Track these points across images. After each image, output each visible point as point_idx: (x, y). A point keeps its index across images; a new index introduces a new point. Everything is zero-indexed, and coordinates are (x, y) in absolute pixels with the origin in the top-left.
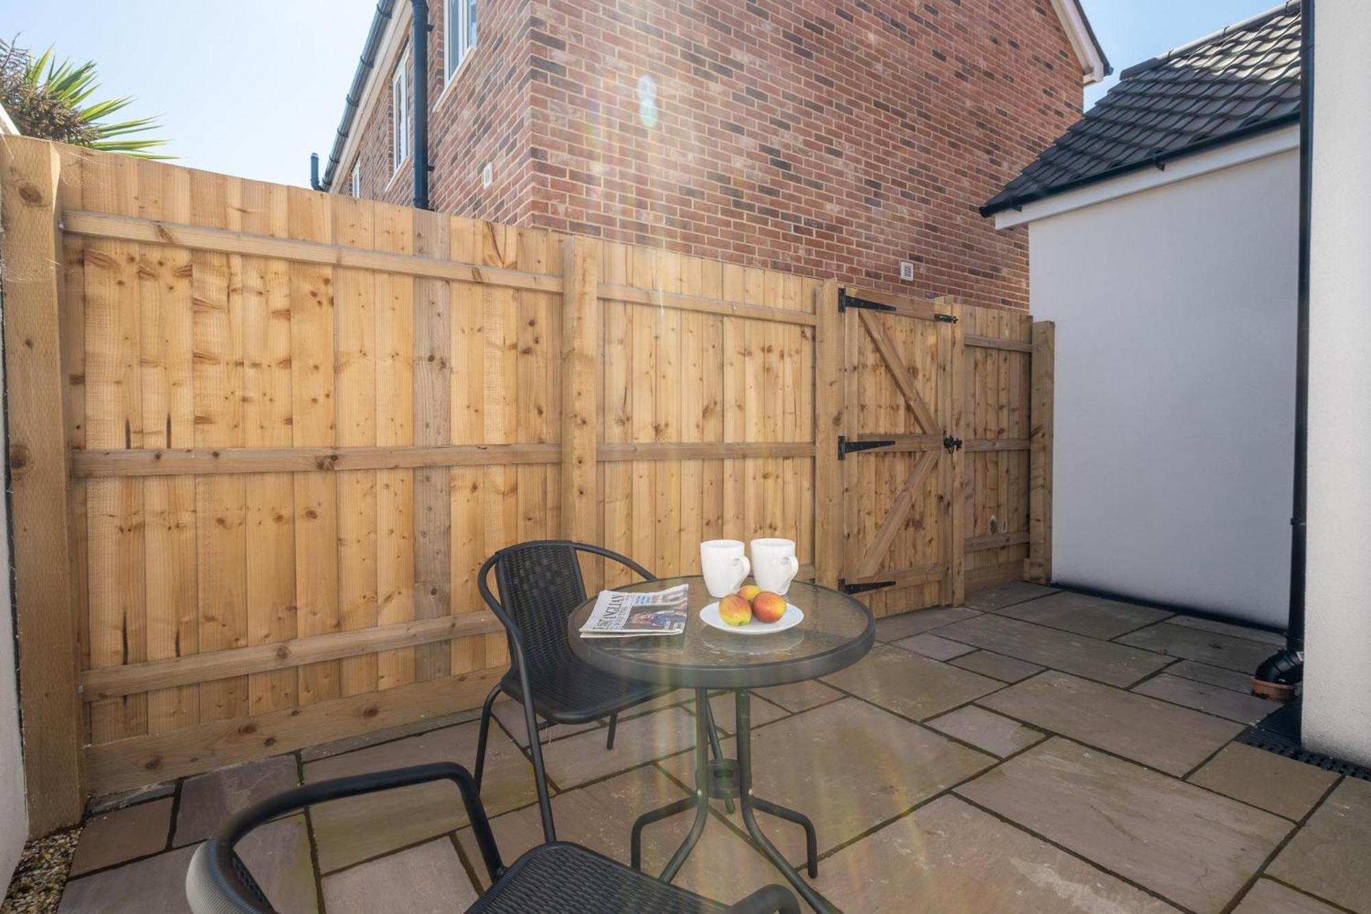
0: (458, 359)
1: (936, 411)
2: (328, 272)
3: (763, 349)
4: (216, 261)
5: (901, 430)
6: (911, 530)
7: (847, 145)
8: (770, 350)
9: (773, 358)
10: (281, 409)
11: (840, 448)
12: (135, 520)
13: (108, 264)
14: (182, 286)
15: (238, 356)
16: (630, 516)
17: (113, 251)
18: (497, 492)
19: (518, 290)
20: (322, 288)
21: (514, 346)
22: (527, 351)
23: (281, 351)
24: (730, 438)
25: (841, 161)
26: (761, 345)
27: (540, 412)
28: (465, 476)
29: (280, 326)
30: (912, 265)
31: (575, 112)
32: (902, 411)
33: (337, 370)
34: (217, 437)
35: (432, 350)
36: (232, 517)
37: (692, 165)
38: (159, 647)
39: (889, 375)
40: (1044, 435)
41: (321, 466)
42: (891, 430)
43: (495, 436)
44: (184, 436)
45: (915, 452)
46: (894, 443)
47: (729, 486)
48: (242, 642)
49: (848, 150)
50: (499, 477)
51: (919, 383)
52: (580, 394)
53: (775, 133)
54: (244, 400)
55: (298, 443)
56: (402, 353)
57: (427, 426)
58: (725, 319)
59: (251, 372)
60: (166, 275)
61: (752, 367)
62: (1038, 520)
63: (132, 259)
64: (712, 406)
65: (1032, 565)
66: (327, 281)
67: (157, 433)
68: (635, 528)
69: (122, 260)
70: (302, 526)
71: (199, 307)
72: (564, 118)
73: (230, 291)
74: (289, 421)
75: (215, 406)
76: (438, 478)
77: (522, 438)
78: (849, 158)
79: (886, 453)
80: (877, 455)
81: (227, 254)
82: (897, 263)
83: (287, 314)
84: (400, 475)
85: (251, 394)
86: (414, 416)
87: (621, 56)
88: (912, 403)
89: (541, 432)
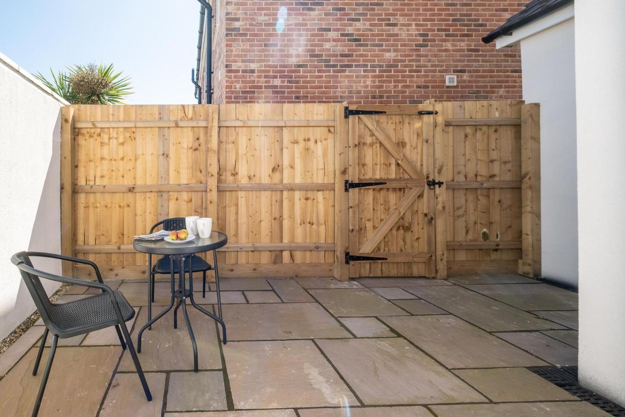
0: (171, 155)
1: (422, 165)
2: (134, 130)
3: (305, 140)
4: (106, 130)
5: (393, 176)
6: (401, 231)
7: (401, 18)
8: (309, 140)
9: (311, 144)
10: (121, 173)
11: (346, 186)
12: (87, 205)
13: (83, 135)
14: (99, 138)
15: (111, 158)
16: (237, 213)
17: (84, 131)
18: (185, 201)
19: (193, 127)
20: (132, 135)
21: (191, 148)
22: (196, 149)
23: (121, 156)
24: (285, 181)
25: (396, 28)
26: (304, 138)
27: (201, 172)
28: (174, 195)
29: (121, 148)
30: (455, 77)
31: (244, 45)
32: (393, 167)
33: (136, 160)
34: (105, 182)
35: (164, 152)
36: (109, 206)
37: (301, 53)
38: (91, 241)
39: (382, 148)
40: (530, 179)
41: (130, 191)
42: (384, 176)
43: (184, 181)
44: (98, 182)
45: (404, 189)
46: (385, 183)
47: (286, 203)
48: (110, 243)
49: (402, 20)
50: (185, 196)
51: (407, 150)
52: (210, 165)
53: (351, 25)
54: (112, 170)
55: (125, 184)
56: (155, 153)
57: (162, 178)
58: (284, 128)
59: (113, 162)
60: (95, 135)
61: (298, 149)
62: (527, 235)
63: (88, 133)
64: (277, 167)
65: (524, 264)
66: (134, 132)
67: (92, 180)
68: (239, 217)
69: (86, 133)
70: (126, 209)
71: (102, 144)
72: (239, 49)
73: (110, 139)
74: (123, 176)
75: (106, 173)
76: (165, 195)
77: (194, 181)
78: (403, 25)
79: (381, 189)
80: (374, 190)
81: (109, 128)
82: (443, 77)
83: (123, 144)
84: (153, 194)
85: (113, 169)
86: (158, 174)
87: (265, 15)
88: (400, 162)
89: (201, 179)
